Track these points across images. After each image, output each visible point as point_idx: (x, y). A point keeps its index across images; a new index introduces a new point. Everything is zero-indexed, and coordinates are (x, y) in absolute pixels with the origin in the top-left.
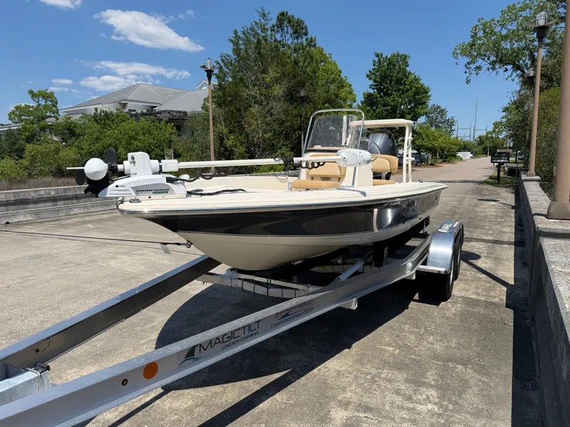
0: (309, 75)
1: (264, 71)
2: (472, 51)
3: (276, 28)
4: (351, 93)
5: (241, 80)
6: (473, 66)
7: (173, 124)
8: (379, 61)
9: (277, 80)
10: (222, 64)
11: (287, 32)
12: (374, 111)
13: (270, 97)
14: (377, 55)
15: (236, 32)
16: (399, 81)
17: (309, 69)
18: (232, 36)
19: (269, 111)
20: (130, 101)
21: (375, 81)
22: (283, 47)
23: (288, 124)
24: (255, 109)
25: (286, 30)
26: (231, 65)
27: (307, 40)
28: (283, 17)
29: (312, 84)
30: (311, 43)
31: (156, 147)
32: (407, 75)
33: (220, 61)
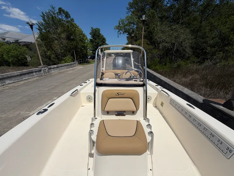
0: (73, 31)
1: (57, 29)
2: (119, 28)
3: (58, 13)
4: (87, 38)
5: (48, 31)
6: (119, 32)
7: (26, 46)
8: (92, 30)
9: (62, 32)
10: (39, 25)
11: (63, 16)
12: (93, 44)
13: (61, 38)
14: (92, 28)
15: (43, 13)
16: (98, 36)
17: (73, 29)
18: (42, 14)
19: (61, 43)
20: (6, 37)
21: (92, 35)
22: (63, 21)
23: (69, 47)
24: (56, 42)
25: (62, 15)
26: (43, 25)
27: (70, 19)
28: (60, 10)
29: (75, 35)
30: (72, 20)
31: (21, 55)
32: (100, 34)
33: (38, 24)
